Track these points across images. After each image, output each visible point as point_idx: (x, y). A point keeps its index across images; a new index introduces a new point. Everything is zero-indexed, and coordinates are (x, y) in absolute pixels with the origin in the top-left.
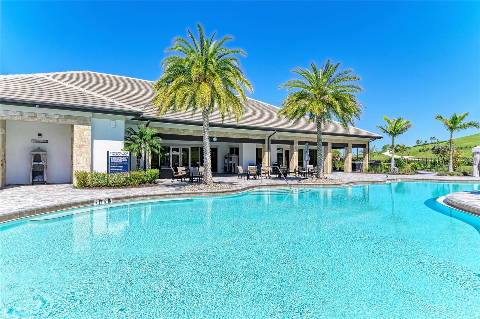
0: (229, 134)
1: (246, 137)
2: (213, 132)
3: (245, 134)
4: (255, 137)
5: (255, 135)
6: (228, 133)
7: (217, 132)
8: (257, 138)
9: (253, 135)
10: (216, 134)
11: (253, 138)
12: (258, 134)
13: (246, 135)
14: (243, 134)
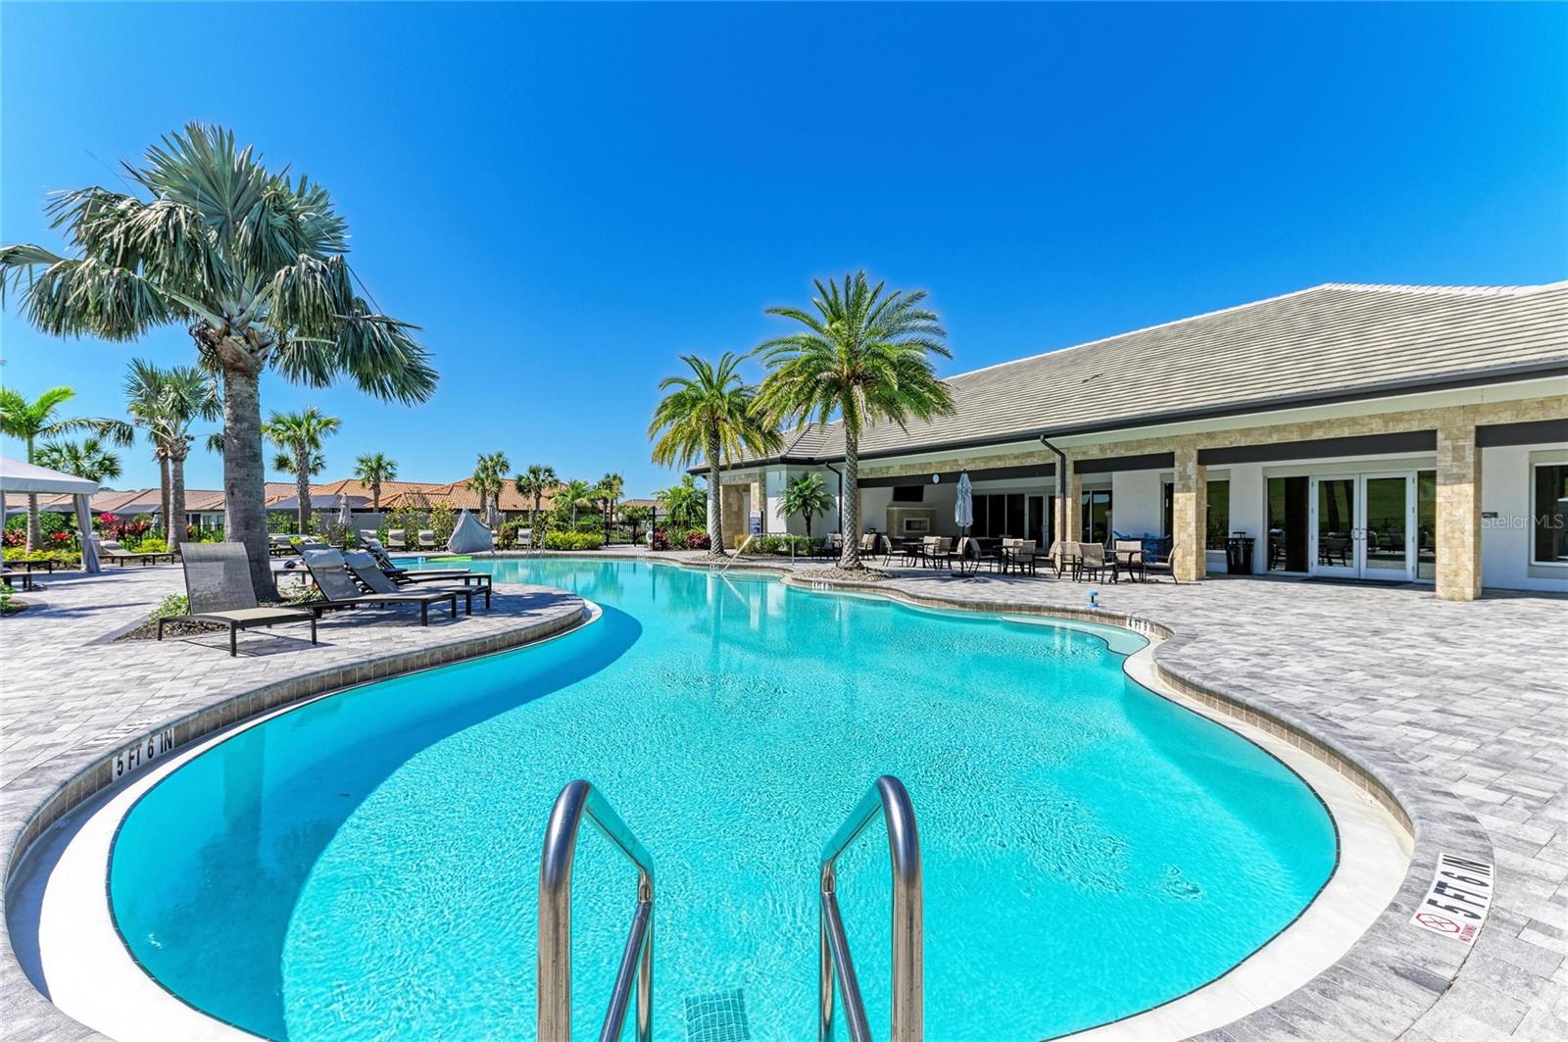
0: (960, 462)
1: (1000, 464)
2: (930, 463)
3: (995, 457)
4: (1024, 461)
5: (1023, 454)
6: (957, 460)
7: (937, 463)
8: (1028, 462)
9: (1016, 457)
10: (936, 468)
11: (1016, 463)
12: (1029, 453)
13: (1000, 458)
14: (991, 458)
